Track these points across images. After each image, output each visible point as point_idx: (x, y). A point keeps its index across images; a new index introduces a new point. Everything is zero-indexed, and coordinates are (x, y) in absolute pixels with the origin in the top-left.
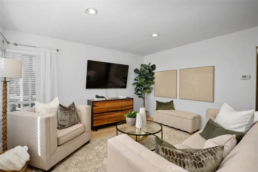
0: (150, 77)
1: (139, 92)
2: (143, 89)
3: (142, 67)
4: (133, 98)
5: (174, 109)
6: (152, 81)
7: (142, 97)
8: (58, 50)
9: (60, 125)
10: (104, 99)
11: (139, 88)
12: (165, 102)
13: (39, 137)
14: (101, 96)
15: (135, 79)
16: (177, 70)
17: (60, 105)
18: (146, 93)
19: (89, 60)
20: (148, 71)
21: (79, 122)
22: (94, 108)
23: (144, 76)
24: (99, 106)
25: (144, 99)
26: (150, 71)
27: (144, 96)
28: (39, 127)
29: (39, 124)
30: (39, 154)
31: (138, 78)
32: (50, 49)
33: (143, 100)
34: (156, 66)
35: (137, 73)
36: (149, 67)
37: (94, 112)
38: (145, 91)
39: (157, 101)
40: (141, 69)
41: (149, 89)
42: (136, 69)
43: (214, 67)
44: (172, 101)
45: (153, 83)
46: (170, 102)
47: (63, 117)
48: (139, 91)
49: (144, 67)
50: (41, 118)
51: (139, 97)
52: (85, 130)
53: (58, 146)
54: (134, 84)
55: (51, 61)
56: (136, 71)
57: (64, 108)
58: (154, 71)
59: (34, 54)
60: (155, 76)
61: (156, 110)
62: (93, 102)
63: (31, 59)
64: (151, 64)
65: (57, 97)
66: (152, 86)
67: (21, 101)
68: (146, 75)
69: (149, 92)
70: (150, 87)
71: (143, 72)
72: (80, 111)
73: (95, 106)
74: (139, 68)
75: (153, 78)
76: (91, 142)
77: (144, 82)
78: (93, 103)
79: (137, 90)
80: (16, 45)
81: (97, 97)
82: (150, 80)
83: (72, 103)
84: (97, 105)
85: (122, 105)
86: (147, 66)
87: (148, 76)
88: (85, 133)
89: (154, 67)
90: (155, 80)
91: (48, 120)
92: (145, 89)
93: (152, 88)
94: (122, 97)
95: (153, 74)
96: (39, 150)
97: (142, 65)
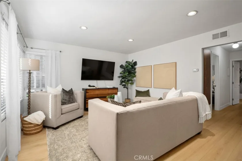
0: (133, 72)
1: (124, 84)
2: (126, 81)
3: (127, 64)
4: (118, 88)
5: (150, 96)
6: (135, 75)
7: (126, 87)
8: (60, 52)
9: (63, 102)
10: (94, 88)
11: (123, 80)
12: (143, 91)
13: (50, 107)
14: (92, 85)
15: (120, 74)
16: (152, 66)
17: (63, 89)
18: (129, 84)
19: (83, 58)
20: (131, 67)
21: (75, 102)
22: (87, 94)
23: (128, 70)
24: (91, 92)
25: (127, 88)
26: (132, 66)
27: (128, 86)
28: (50, 101)
29: (50, 98)
30: (50, 117)
31: (123, 73)
32: (55, 51)
33: (127, 90)
34: (138, 63)
35: (123, 68)
36: (132, 63)
37: (87, 97)
38: (128, 82)
39: (136, 90)
40: (126, 65)
41: (132, 81)
42: (122, 65)
43: (176, 63)
44: (149, 90)
45: (135, 77)
46: (147, 91)
47: (65, 97)
48: (124, 82)
49: (128, 63)
50: (52, 95)
51: (124, 87)
52: (79, 107)
53: (62, 114)
54: (119, 77)
55: (56, 60)
56: (122, 66)
57: (66, 91)
58: (135, 67)
59: (44, 54)
60: (137, 70)
61: (136, 97)
62: (86, 89)
63: (42, 58)
64: (134, 61)
65: (60, 85)
66: (135, 78)
67: (35, 88)
68: (129, 70)
69: (132, 84)
70: (133, 79)
71: (127, 67)
72: (76, 94)
73: (88, 93)
74: (124, 64)
75: (135, 73)
76: (83, 117)
77: (128, 76)
78: (86, 91)
79: (122, 82)
80: (32, 48)
81: (90, 86)
82: (133, 74)
83: (70, 89)
84: (89, 92)
85: (109, 93)
86: (130, 63)
87: (131, 70)
88: (79, 109)
89: (135, 63)
90: (136, 74)
91: (56, 96)
92: (128, 81)
93: (134, 80)
94: (109, 87)
95: (135, 69)
96: (50, 115)
97: (127, 62)
